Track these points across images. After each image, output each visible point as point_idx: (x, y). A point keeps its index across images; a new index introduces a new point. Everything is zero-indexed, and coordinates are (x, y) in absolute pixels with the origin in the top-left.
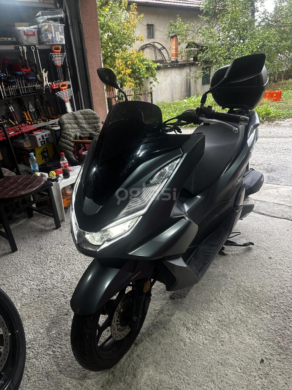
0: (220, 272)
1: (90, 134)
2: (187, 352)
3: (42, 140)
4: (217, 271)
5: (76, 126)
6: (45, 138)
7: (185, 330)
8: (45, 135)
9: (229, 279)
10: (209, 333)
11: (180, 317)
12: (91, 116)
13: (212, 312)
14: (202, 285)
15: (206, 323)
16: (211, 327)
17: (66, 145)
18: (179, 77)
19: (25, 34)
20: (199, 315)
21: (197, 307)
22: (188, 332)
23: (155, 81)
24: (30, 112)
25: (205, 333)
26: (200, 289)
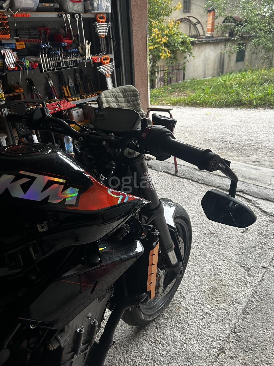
12: (130, 93)
18: (214, 53)
19: (71, 1)
23: (190, 56)
24: (69, 87)
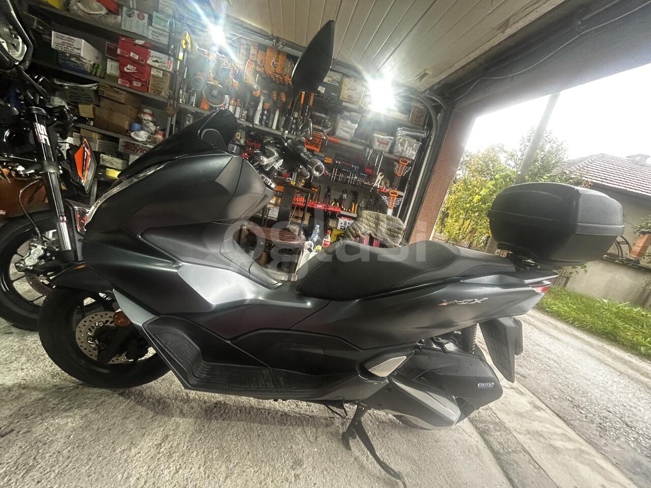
0: (304, 452)
1: (384, 239)
2: (108, 458)
3: (343, 225)
4: (302, 447)
5: (374, 225)
6: (347, 225)
7: (155, 443)
8: (349, 223)
9: (293, 473)
10: (152, 480)
11: (181, 427)
12: (395, 225)
13: (202, 469)
14: (259, 435)
15: (176, 467)
16: (167, 478)
17: (350, 234)
19: (378, 141)
20: (191, 451)
21: (208, 442)
22: (153, 447)
23: (582, 268)
24: (358, 206)
25: (153, 473)
26: (250, 436)
